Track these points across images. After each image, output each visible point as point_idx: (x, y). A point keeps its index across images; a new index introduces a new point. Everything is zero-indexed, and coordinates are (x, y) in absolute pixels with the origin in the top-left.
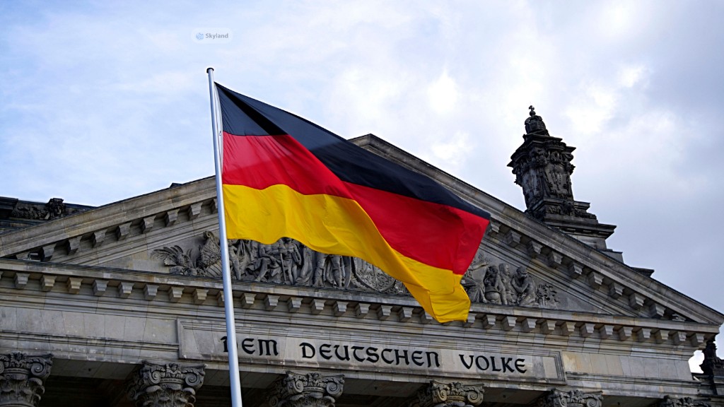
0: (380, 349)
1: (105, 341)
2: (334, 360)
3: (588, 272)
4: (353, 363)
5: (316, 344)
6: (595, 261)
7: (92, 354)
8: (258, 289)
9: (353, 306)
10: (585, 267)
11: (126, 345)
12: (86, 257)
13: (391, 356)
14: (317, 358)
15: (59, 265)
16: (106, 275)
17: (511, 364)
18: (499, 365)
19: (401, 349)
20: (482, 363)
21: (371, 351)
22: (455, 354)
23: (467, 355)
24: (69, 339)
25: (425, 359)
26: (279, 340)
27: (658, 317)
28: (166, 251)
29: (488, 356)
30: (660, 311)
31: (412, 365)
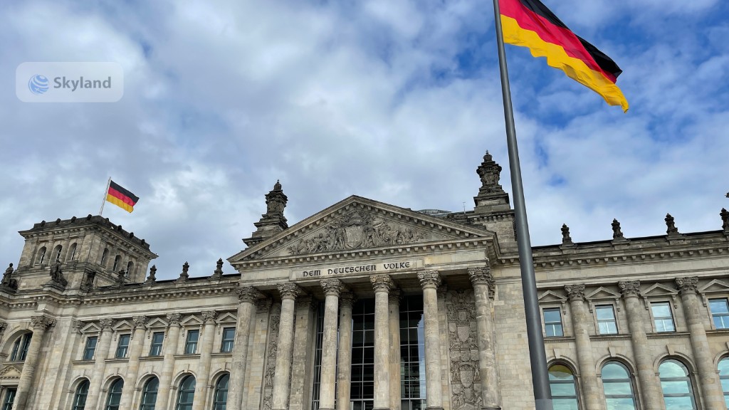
0: (355, 267)
1: (268, 280)
2: (339, 273)
3: (436, 225)
4: (345, 273)
5: (333, 269)
6: (438, 221)
7: (265, 283)
8: (310, 256)
9: (342, 255)
10: (434, 224)
11: (274, 279)
12: (265, 255)
13: (358, 269)
14: (333, 274)
15: (257, 259)
16: (266, 260)
17: (404, 265)
18: (399, 266)
19: (362, 266)
20: (392, 266)
21: (352, 269)
22: (382, 265)
23: (386, 264)
24: (258, 280)
25: (370, 268)
26: (321, 270)
27: (467, 238)
28: (290, 249)
29: (395, 263)
30: (467, 235)
31: (366, 271)
